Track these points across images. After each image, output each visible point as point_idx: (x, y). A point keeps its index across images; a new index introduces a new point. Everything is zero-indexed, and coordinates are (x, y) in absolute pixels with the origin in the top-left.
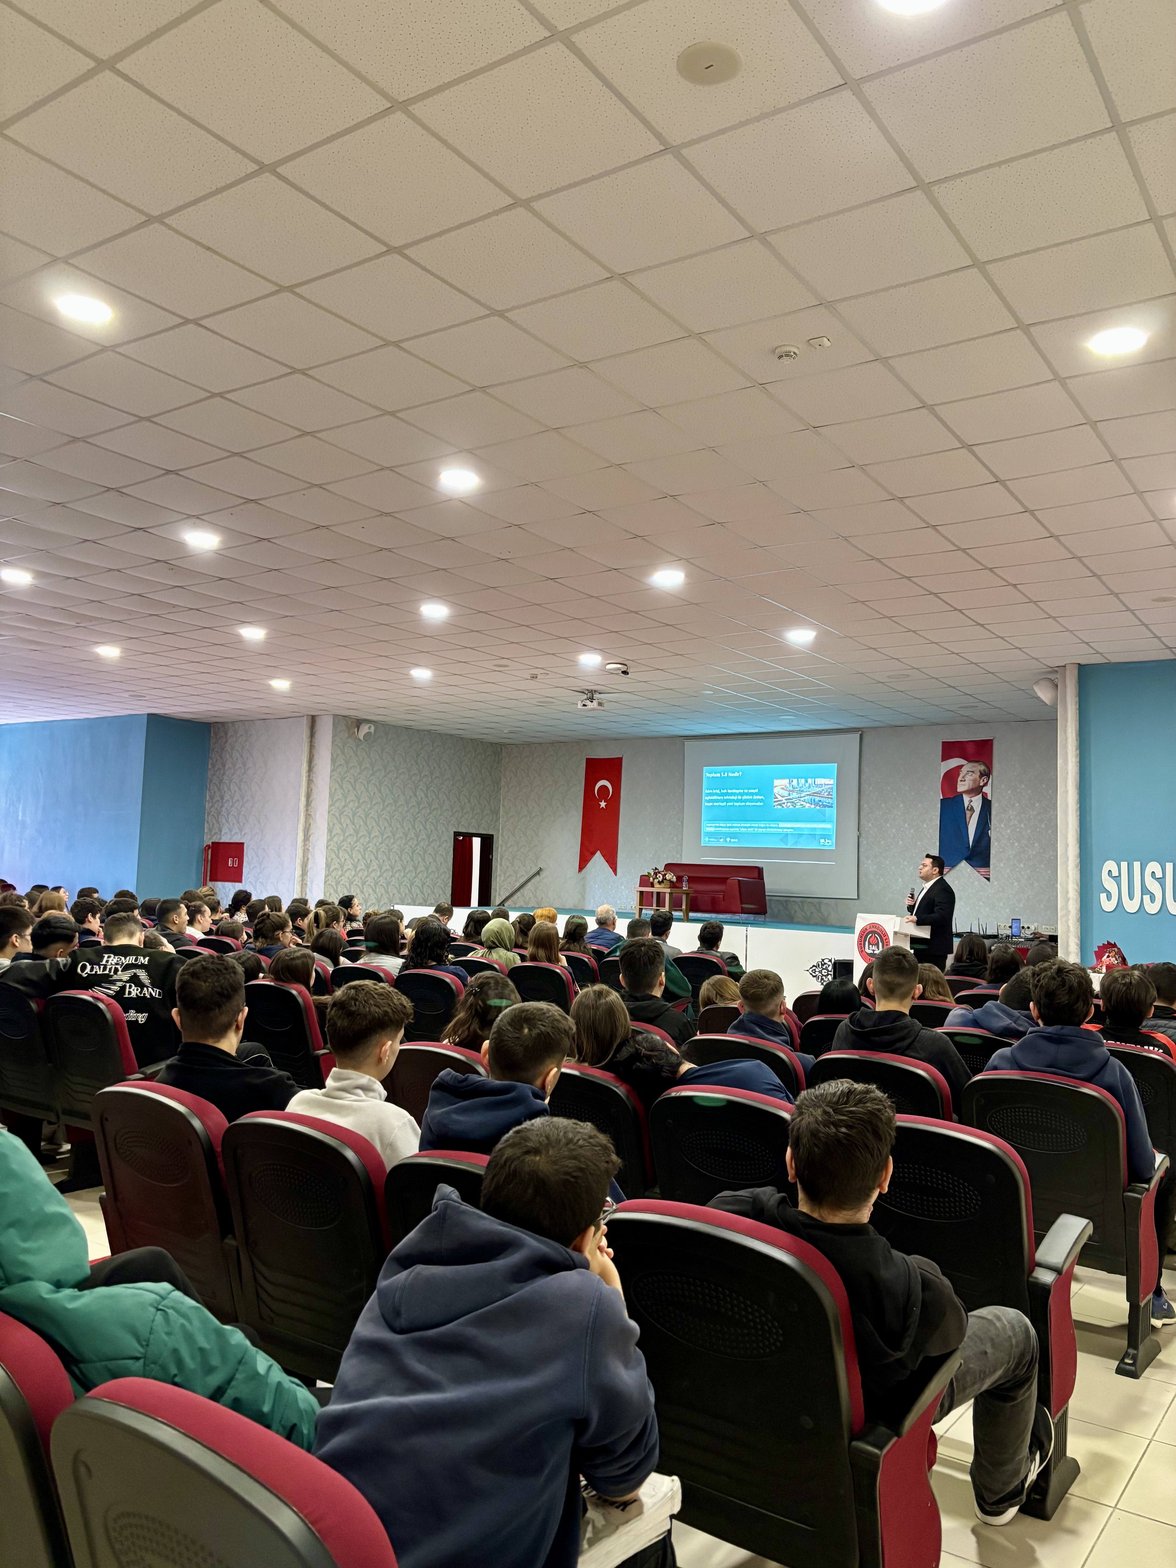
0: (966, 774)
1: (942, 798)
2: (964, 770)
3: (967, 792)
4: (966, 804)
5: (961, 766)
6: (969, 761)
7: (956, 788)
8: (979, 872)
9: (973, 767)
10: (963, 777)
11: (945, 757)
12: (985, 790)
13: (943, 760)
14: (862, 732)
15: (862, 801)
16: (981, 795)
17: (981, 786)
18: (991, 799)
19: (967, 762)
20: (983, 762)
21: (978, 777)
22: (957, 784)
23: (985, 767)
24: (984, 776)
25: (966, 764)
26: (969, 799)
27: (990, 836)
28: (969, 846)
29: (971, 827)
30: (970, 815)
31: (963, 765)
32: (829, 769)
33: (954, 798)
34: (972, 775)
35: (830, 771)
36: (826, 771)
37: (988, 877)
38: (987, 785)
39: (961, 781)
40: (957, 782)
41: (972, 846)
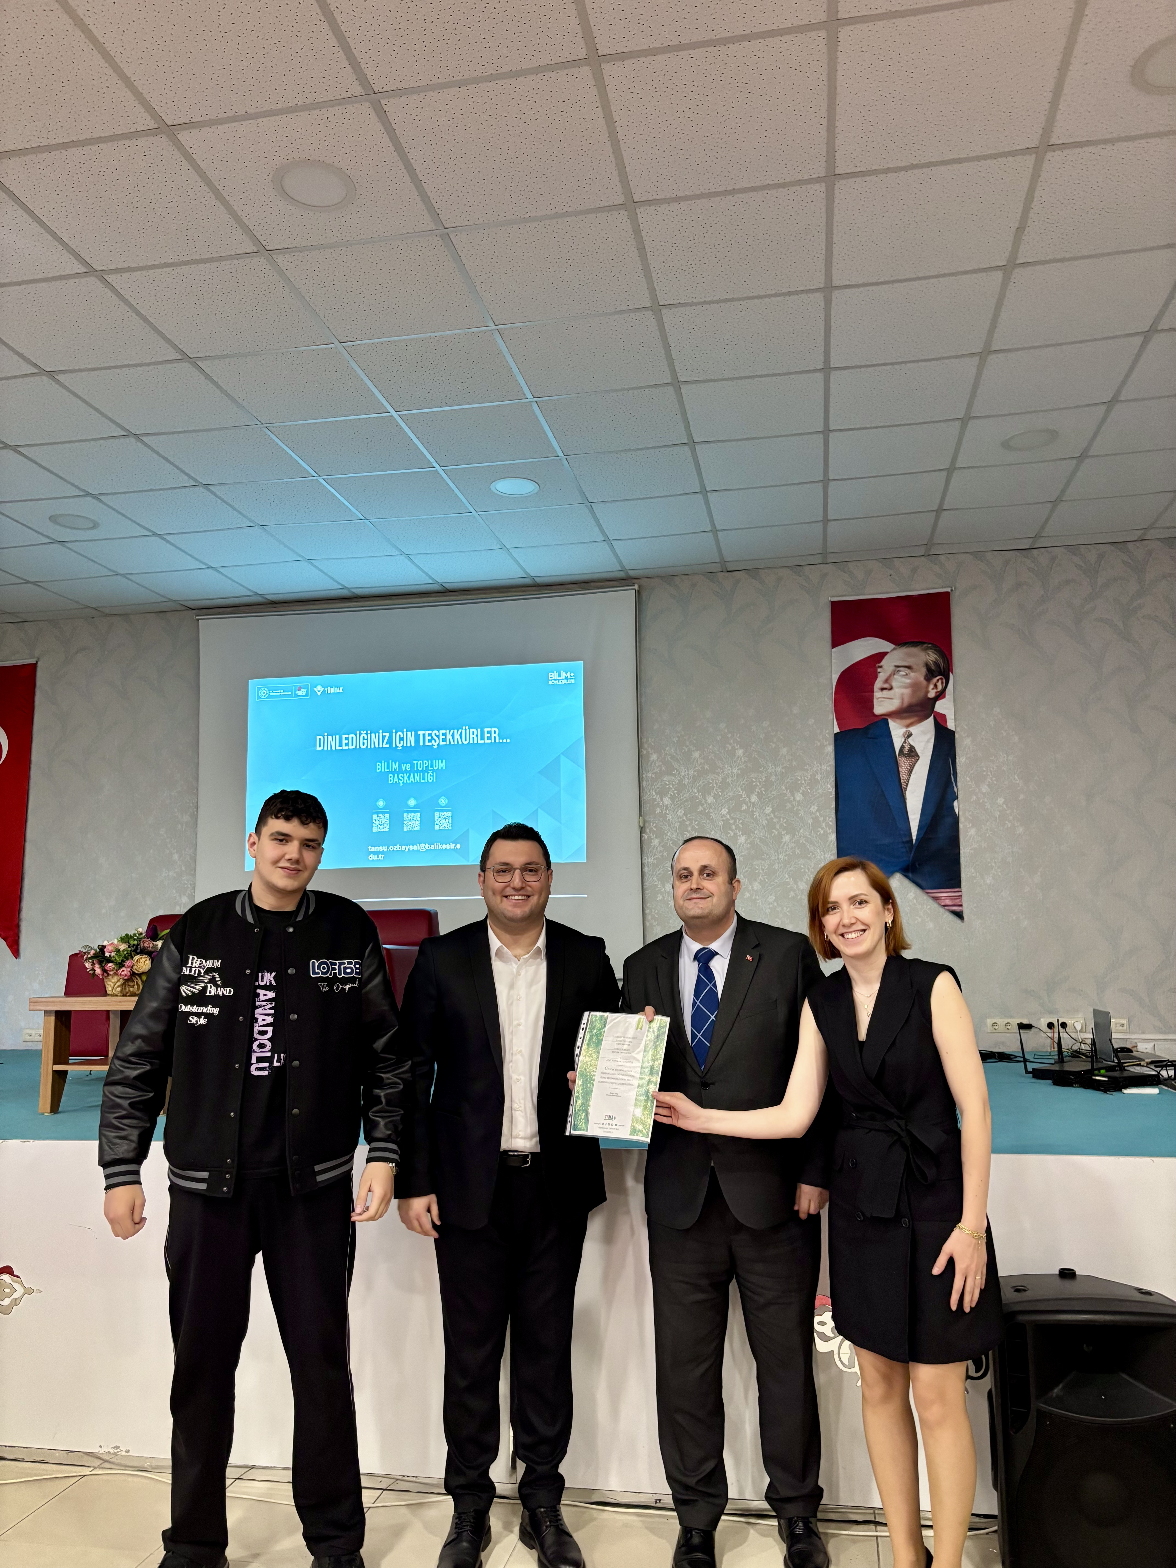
0: (894, 673)
2: (887, 665)
3: (898, 714)
4: (898, 743)
5: (881, 656)
6: (898, 641)
7: (872, 707)
8: (936, 899)
9: (910, 655)
10: (886, 681)
11: (840, 637)
12: (941, 707)
13: (835, 644)
14: (640, 586)
15: (646, 746)
16: (931, 719)
17: (929, 698)
18: (954, 730)
19: (893, 646)
20: (930, 645)
21: (922, 679)
22: (872, 697)
23: (936, 656)
24: (936, 677)
25: (891, 651)
26: (904, 730)
27: (957, 813)
28: (908, 839)
29: (913, 793)
30: (909, 768)
31: (885, 654)
32: (564, 675)
33: (867, 729)
34: (907, 674)
35: (566, 678)
36: (558, 678)
37: (958, 911)
38: (944, 697)
39: (882, 689)
40: (872, 691)
41: (916, 840)
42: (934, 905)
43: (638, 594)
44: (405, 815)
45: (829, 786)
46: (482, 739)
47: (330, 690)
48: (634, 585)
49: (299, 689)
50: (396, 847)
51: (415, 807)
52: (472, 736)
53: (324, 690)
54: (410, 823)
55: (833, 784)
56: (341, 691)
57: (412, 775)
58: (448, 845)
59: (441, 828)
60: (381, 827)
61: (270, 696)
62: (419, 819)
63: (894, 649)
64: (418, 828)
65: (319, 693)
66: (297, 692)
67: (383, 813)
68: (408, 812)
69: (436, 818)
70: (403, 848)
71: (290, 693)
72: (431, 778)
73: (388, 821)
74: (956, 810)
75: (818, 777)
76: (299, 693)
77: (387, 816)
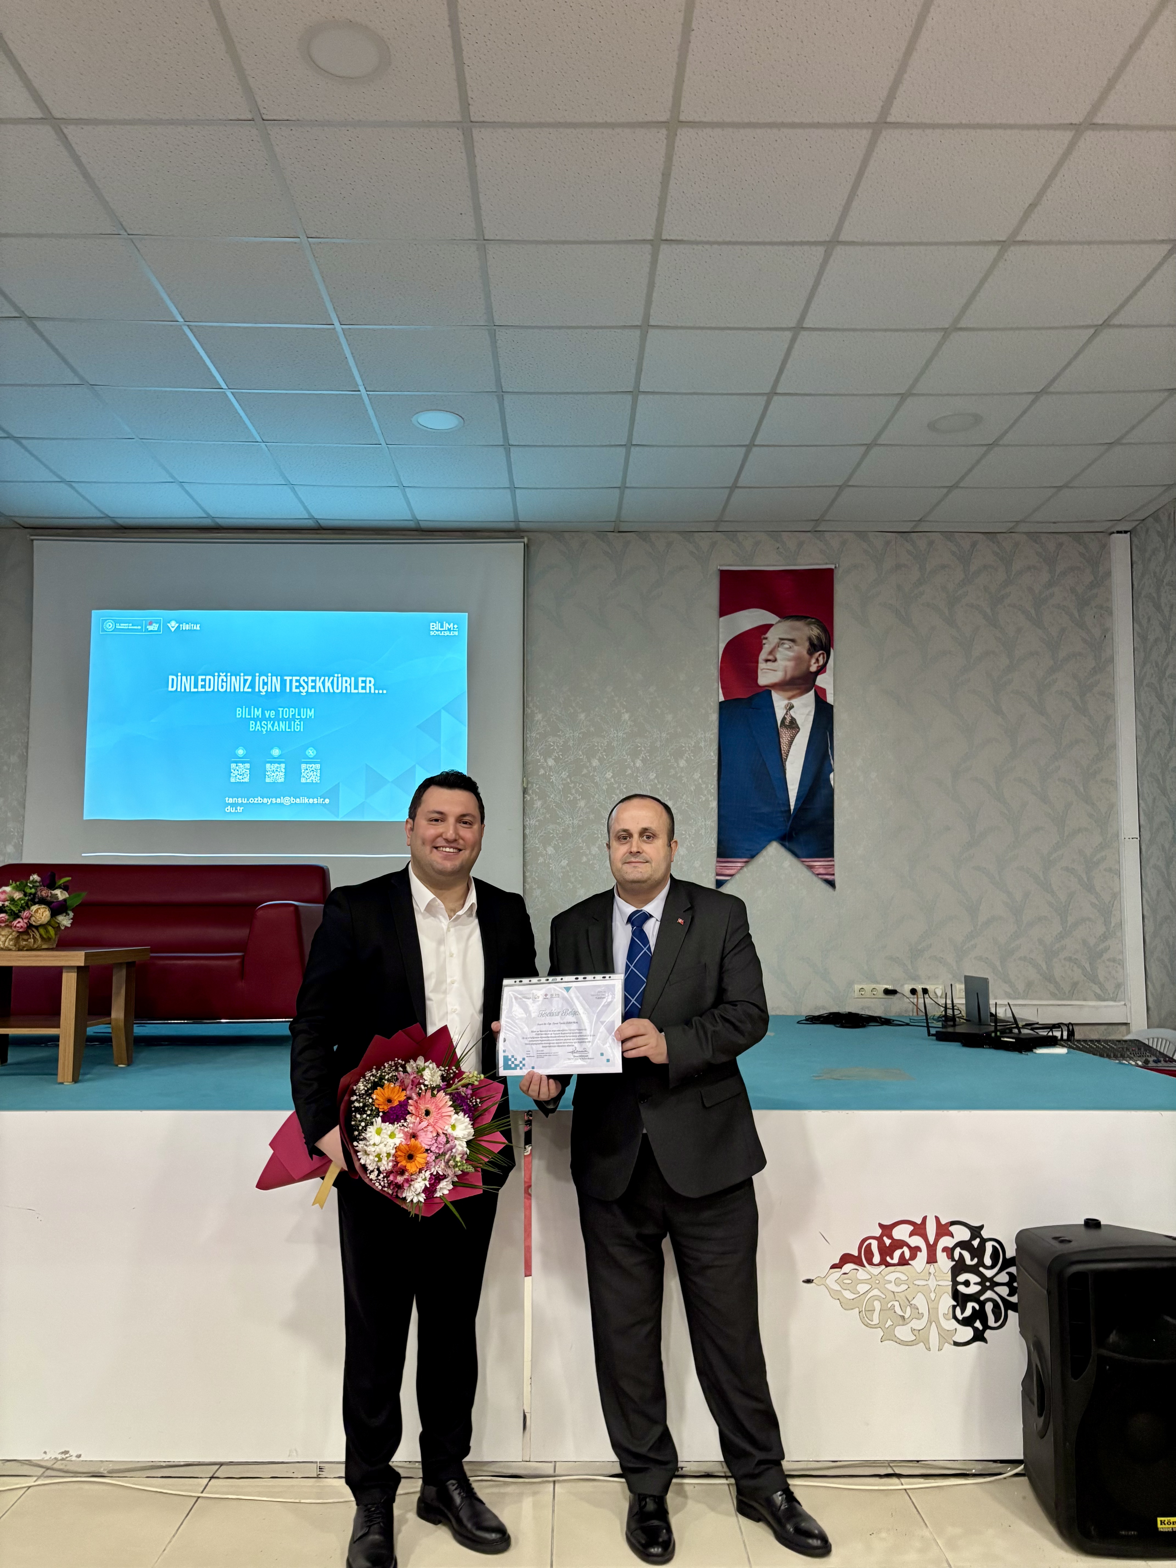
0: (778, 645)
1: (722, 699)
2: (772, 637)
3: (782, 686)
4: (780, 714)
5: (766, 628)
6: (784, 615)
7: (756, 678)
8: (810, 868)
9: (793, 629)
10: (771, 653)
11: (728, 606)
12: (822, 681)
13: (723, 612)
14: (529, 540)
15: (531, 705)
16: (812, 693)
17: (811, 672)
18: (832, 704)
19: (778, 619)
20: (813, 620)
21: (805, 652)
22: (757, 667)
23: (819, 631)
24: (818, 651)
25: (777, 623)
26: (786, 702)
27: (833, 784)
28: (787, 809)
29: (792, 764)
30: (789, 739)
31: (770, 626)
32: (446, 626)
33: (750, 699)
34: (790, 647)
35: (449, 630)
36: (440, 629)
37: (831, 879)
38: (825, 672)
39: (767, 661)
40: (757, 662)
41: (794, 809)
42: (806, 873)
43: (527, 547)
44: (268, 766)
45: (712, 754)
46: (356, 687)
47: (186, 627)
48: (523, 537)
49: (151, 624)
50: (256, 799)
51: (280, 757)
52: (345, 684)
53: (179, 627)
54: (273, 774)
55: (717, 752)
56: (198, 628)
57: (276, 723)
58: (315, 800)
59: (308, 781)
60: (241, 777)
61: (115, 630)
62: (284, 770)
63: (779, 622)
64: (282, 780)
65: (173, 630)
66: (148, 627)
67: (243, 763)
68: (271, 763)
69: (303, 771)
70: (265, 800)
71: (139, 627)
72: (298, 727)
73: (248, 771)
74: (832, 783)
75: (702, 744)
76: (150, 628)
77: (248, 765)
